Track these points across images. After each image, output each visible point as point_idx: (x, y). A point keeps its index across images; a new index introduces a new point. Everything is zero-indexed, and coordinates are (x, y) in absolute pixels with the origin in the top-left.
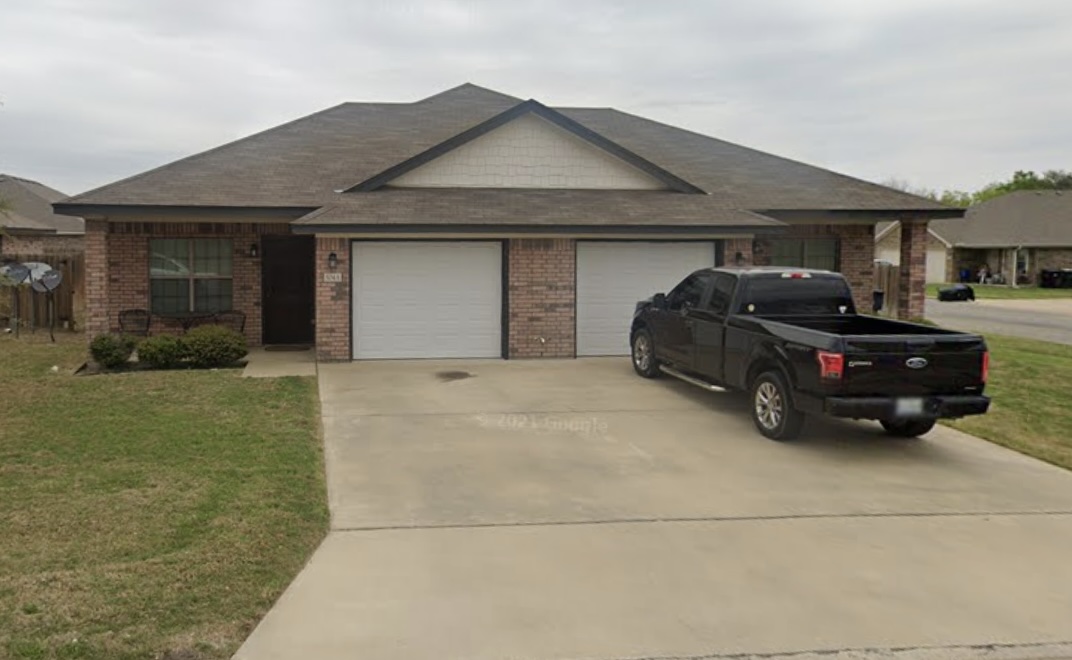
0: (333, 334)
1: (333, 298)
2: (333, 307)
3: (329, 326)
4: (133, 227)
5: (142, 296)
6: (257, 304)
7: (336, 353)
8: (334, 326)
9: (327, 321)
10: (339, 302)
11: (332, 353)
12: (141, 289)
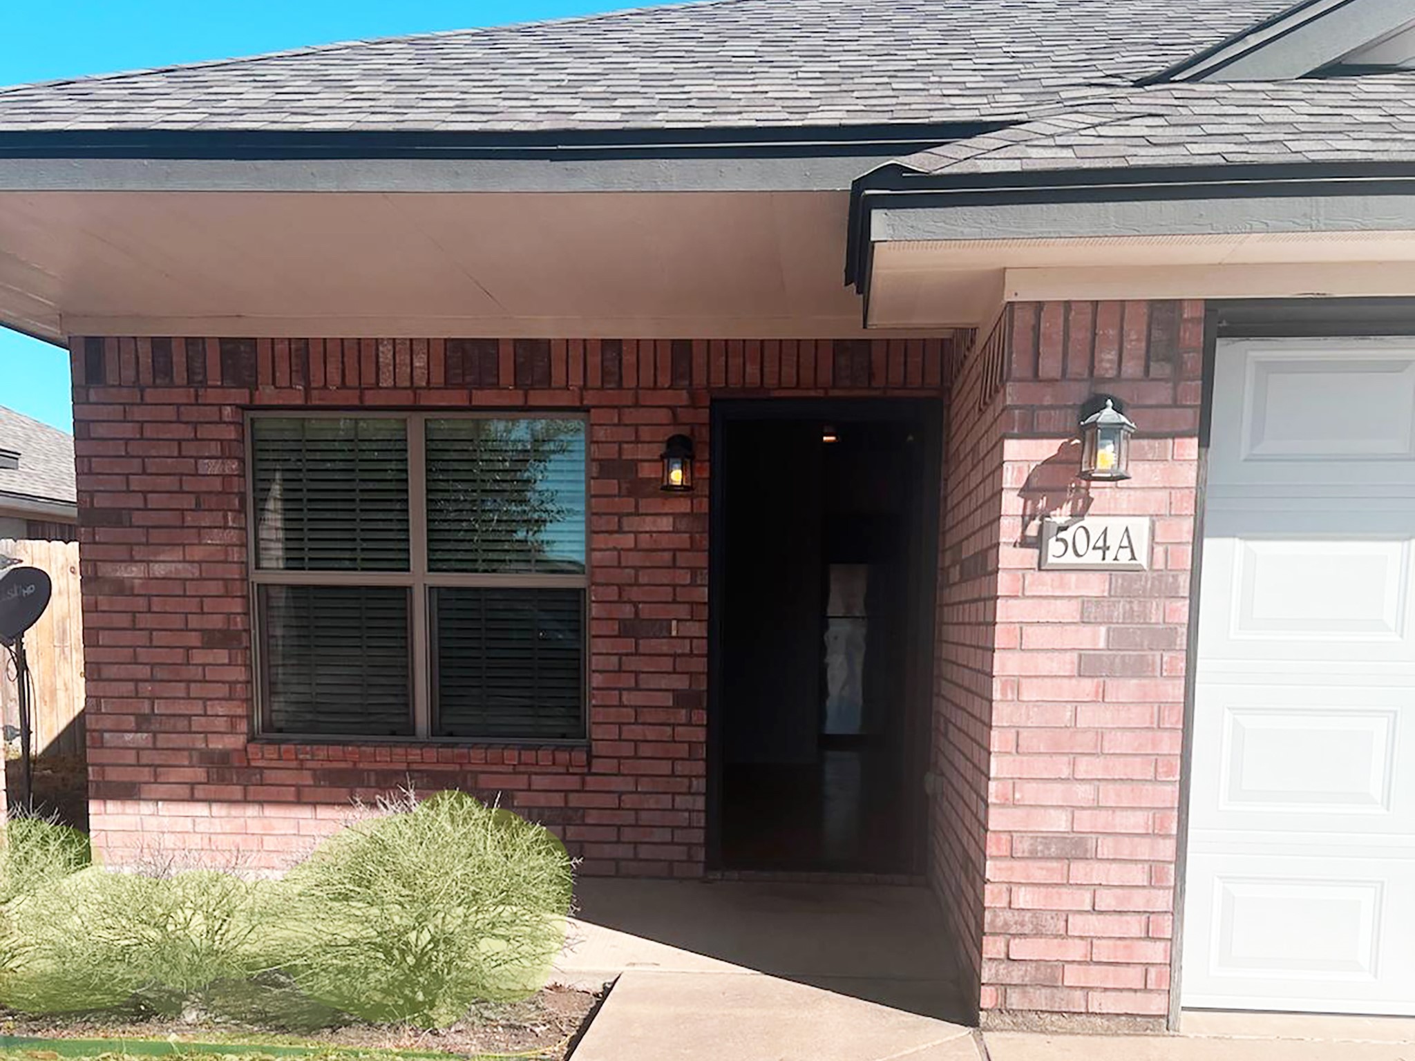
0: (1079, 871)
1: (1088, 665)
2: (1087, 717)
3: (1059, 822)
4: (179, 359)
5: (222, 656)
6: (682, 699)
7: (1095, 976)
8: (1085, 822)
9: (1055, 794)
10: (1126, 689)
11: (1072, 976)
12: (217, 622)
